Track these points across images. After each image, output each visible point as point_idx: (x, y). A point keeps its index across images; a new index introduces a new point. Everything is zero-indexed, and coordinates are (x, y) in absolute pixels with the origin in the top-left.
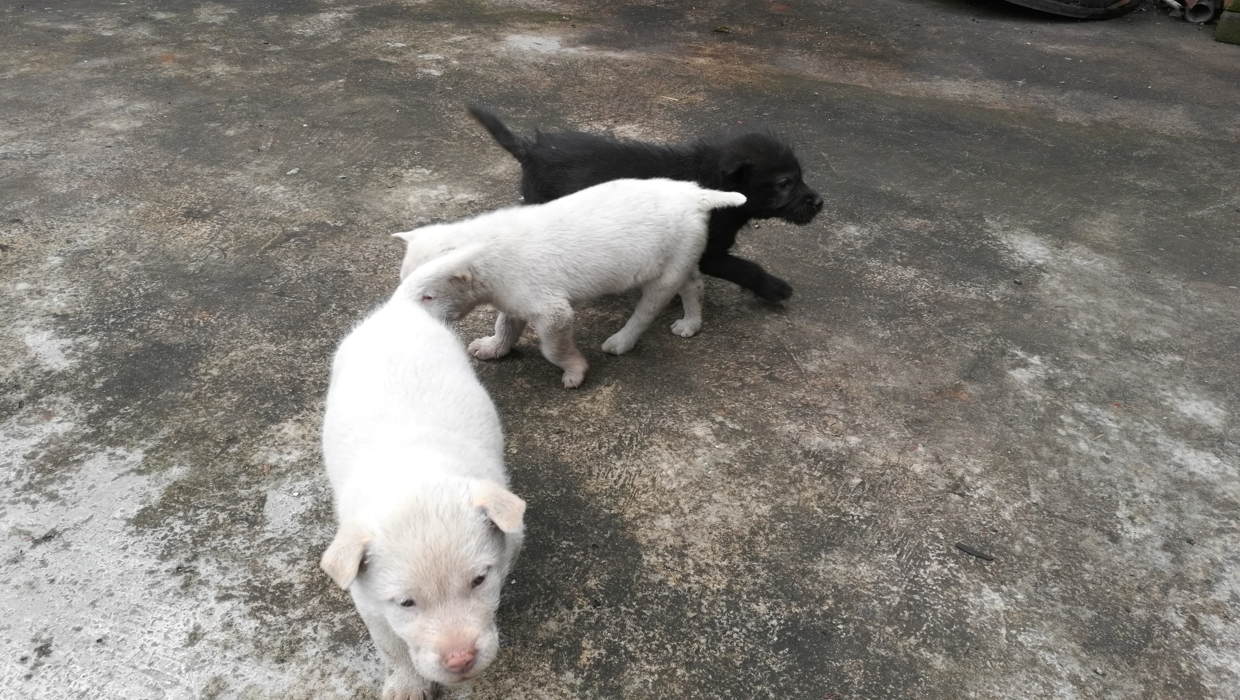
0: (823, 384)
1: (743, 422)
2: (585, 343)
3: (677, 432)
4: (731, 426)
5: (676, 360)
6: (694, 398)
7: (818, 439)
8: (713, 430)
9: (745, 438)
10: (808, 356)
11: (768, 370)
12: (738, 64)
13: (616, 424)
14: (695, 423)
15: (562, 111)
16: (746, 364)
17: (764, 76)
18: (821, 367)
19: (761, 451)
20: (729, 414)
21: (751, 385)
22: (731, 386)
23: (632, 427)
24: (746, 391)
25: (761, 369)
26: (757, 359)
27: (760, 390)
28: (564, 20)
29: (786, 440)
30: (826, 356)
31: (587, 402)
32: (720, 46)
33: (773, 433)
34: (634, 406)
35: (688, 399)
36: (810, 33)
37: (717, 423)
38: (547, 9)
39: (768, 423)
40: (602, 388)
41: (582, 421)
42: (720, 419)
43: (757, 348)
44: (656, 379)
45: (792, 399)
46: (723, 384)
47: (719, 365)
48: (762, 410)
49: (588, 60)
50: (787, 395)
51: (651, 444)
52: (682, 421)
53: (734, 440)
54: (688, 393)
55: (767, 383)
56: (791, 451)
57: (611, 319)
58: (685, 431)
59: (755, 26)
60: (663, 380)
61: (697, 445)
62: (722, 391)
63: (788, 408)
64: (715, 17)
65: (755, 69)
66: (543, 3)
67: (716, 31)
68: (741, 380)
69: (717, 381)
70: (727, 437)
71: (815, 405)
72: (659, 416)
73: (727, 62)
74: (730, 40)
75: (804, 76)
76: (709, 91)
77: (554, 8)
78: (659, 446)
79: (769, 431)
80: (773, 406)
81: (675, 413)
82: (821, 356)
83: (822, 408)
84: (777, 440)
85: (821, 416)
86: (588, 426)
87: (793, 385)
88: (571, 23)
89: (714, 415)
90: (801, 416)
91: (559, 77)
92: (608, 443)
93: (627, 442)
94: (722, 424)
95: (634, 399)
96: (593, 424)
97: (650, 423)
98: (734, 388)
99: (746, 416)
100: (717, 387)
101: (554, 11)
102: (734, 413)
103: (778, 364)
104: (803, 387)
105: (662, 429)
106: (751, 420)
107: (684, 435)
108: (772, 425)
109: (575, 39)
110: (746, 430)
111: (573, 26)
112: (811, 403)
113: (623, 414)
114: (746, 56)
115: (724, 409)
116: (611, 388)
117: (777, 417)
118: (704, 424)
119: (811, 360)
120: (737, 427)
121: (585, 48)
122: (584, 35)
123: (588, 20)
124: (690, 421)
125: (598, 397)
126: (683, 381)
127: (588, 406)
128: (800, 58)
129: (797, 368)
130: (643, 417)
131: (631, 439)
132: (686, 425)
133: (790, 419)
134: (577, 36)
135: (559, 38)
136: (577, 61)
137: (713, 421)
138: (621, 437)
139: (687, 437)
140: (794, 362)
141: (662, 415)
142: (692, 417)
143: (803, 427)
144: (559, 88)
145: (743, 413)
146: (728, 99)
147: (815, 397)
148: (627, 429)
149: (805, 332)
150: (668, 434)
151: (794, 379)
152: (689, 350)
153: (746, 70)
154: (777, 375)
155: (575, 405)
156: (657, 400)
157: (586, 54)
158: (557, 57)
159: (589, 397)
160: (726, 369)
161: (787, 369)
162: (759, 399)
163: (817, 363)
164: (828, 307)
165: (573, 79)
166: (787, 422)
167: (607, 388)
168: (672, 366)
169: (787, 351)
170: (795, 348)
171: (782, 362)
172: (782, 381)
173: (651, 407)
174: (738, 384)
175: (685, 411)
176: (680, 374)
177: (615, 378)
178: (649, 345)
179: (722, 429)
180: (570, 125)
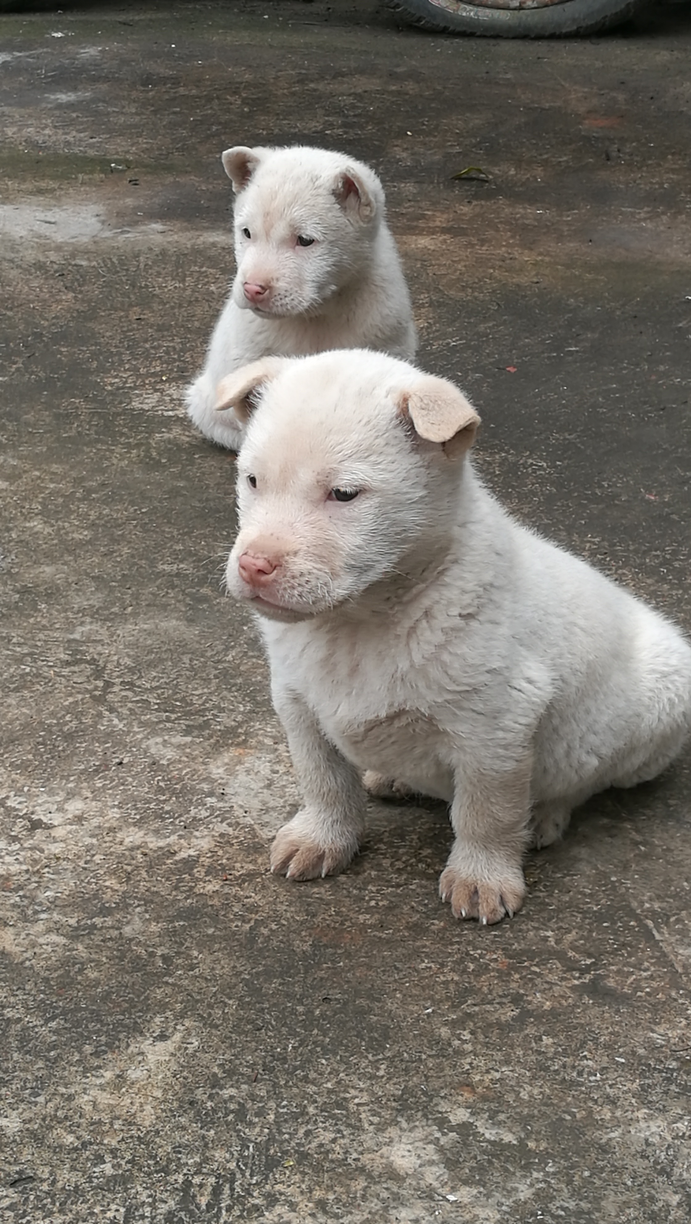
1: (524, 1121)
2: (109, 921)
3: (343, 1162)
4: (490, 1134)
5: (348, 955)
6: (391, 1060)
8: (441, 1150)
9: (527, 1168)
11: (587, 969)
12: (508, 245)
13: (177, 1149)
14: (392, 1132)
15: (95, 364)
16: (531, 955)
17: (568, 266)
19: (571, 1205)
20: (484, 1099)
21: (544, 1014)
22: (493, 1019)
23: (219, 1155)
24: (530, 1030)
25: (571, 966)
26: (558, 942)
27: (568, 1028)
28: (112, 171)
29: (640, 1164)
31: (102, 1088)
32: (466, 209)
33: (605, 1149)
34: (227, 1092)
35: (375, 1064)
36: (673, 171)
37: (452, 1129)
38: (76, 150)
39: (591, 1121)
40: (146, 1045)
41: (85, 1145)
42: (460, 1115)
43: (559, 910)
44: (293, 1012)
45: (653, 1047)
46: (469, 1016)
47: (461, 961)
48: (573, 1084)
49: (164, 253)
50: (639, 1037)
51: (272, 1200)
52: (358, 1128)
53: (497, 1176)
54: (376, 1046)
55: (586, 1007)
56: (653, 1199)
57: (183, 855)
58: (365, 1159)
59: (545, 163)
60: (309, 1012)
61: (396, 1197)
62: (466, 1035)
63: (642, 1075)
64: (457, 149)
65: (548, 254)
66: (69, 138)
67: (459, 178)
68: (517, 999)
69: (454, 1007)
70: (481, 1169)
72: (295, 1117)
73: (483, 242)
74: (490, 195)
75: (659, 263)
76: (440, 305)
77: (92, 146)
78: (293, 1207)
79: (592, 1143)
80: (604, 1070)
81: (339, 1106)
84: (615, 1169)
86: (99, 1159)
87: (655, 1008)
88: (130, 175)
89: (444, 1106)
90: (678, 1095)
91: (94, 291)
92: (153, 1205)
93: (203, 1201)
94: (465, 1129)
95: (231, 1073)
96: (114, 1152)
97: (271, 1139)
98: (499, 1025)
99: (530, 1104)
100: (453, 1025)
101: (91, 153)
102: (499, 1098)
103: (614, 953)
105: (303, 1156)
106: (544, 1115)
107: (362, 1170)
108: (601, 1125)
109: (136, 209)
110: (531, 1145)
111: (134, 182)
113: (198, 1118)
114: (525, 228)
115: (470, 1086)
116: (170, 1045)
117: (613, 1102)
118: (419, 1133)
120: (509, 1138)
121: (158, 226)
122: (156, 200)
123: (169, 169)
124: (380, 1128)
125: (134, 1074)
126: (362, 1013)
127: (105, 1099)
128: (648, 225)
129: (663, 960)
130: (251, 1124)
131: (217, 1191)
132: (368, 1139)
133: (649, 1104)
134: (141, 202)
135: (99, 208)
136: (137, 256)
137: (442, 1123)
138: (188, 1183)
139: (369, 1176)
140: (655, 945)
141: (304, 1113)
142: (386, 1114)
143: (683, 1126)
144: (90, 315)
145: (524, 1095)
146: (485, 319)
148: (206, 1160)
150: (318, 1169)
151: (656, 991)
152: (382, 926)
153: (527, 257)
154: (611, 983)
155: (70, 1098)
156: (291, 1073)
157: (159, 238)
158: (92, 248)
159: (108, 1075)
160: (477, 974)
161: (638, 966)
162: (565, 1053)
165: (126, 295)
166: (640, 1114)
167: (160, 1045)
168: (336, 972)
169: (637, 918)
170: (656, 906)
171: (624, 945)
172: (624, 999)
173: (275, 1093)
174: (509, 1013)
175: (365, 1098)
176: (357, 994)
177: (181, 1016)
178: (276, 917)
179: (465, 1144)
180: (111, 393)
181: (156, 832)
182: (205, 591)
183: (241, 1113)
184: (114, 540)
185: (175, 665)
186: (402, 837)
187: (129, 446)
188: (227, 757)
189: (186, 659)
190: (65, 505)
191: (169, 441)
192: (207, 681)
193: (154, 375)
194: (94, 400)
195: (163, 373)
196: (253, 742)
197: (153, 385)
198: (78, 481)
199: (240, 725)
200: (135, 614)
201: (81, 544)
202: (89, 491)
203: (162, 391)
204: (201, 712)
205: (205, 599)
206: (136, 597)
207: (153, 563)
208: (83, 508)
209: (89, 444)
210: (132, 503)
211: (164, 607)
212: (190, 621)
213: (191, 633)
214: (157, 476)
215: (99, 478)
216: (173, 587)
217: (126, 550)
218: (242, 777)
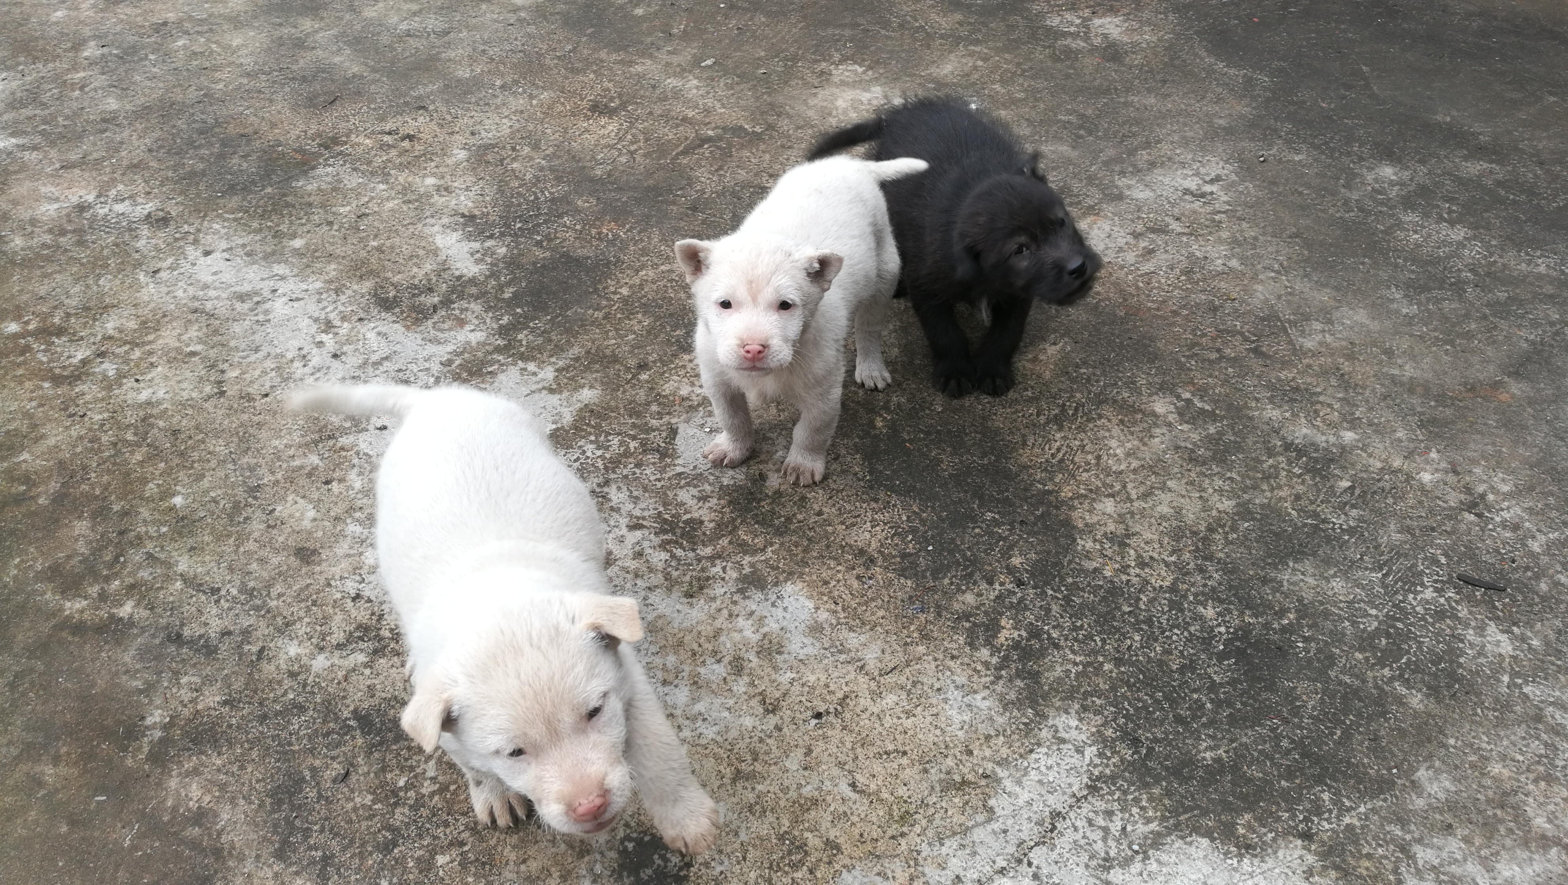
0: (1320, 366)
1: (1216, 402)
3: (1133, 406)
4: (1199, 405)
5: (1141, 320)
6: (1157, 368)
7: (1305, 431)
8: (1177, 408)
9: (1214, 421)
10: (1307, 329)
11: (1254, 342)
13: (1060, 390)
14: (1155, 397)
16: (1228, 332)
18: (1320, 343)
19: (1232, 438)
20: (1199, 390)
21: (1230, 358)
22: (1206, 357)
23: (1078, 395)
24: (1223, 365)
25: (1246, 339)
26: (1242, 327)
27: (1241, 366)
29: (1265, 427)
30: (1330, 330)
33: (1251, 419)
34: (1083, 371)
35: (1150, 369)
37: (1182, 400)
39: (1246, 406)
40: (1047, 346)
42: (1187, 395)
43: (1244, 313)
44: (1114, 341)
45: (1279, 380)
46: (1197, 355)
47: (1194, 330)
48: (1240, 390)
50: (1274, 374)
51: (1100, 417)
52: (1140, 394)
53: (1201, 422)
54: (1151, 361)
55: (1251, 358)
56: (1269, 442)
58: (1143, 406)
60: (1121, 343)
61: (1155, 424)
62: (1193, 363)
63: (1273, 391)
68: (1218, 350)
69: (1189, 350)
70: (1193, 418)
71: (1306, 390)
78: (1109, 420)
79: (1245, 415)
80: (1255, 386)
81: (1132, 383)
82: (1324, 331)
83: (1315, 394)
84: (1254, 427)
85: (1313, 404)
86: (1026, 390)
87: (1283, 363)
89: (1180, 390)
90: (1287, 402)
92: (1049, 411)
93: (1071, 412)
94: (1188, 401)
95: (1084, 363)
96: (1032, 387)
97: (1101, 393)
98: (1209, 360)
99: (1219, 395)
100: (1188, 357)
102: (1206, 391)
103: (1268, 336)
104: (1296, 366)
105: (1115, 401)
106: (1224, 401)
107: (1141, 411)
108: (1251, 408)
110: (1218, 412)
112: (1302, 386)
113: (1069, 379)
115: (1194, 384)
116: (1058, 347)
117: (1257, 400)
118: (1167, 400)
119: (1310, 335)
120: (1207, 407)
124: (1150, 395)
126: (1146, 346)
129: (1290, 342)
130: (1093, 385)
131: (1076, 409)
132: (1144, 399)
133: (1274, 403)
137: (1178, 397)
138: (1064, 405)
139: (1144, 413)
140: (1288, 335)
141: (1116, 384)
142: (1154, 390)
143: (1287, 415)
145: (1217, 391)
147: (1309, 380)
148: (1072, 396)
149: (1306, 299)
150: (1121, 407)
151: (1285, 356)
152: (1158, 309)
154: (1264, 349)
160: (1202, 336)
161: (1278, 344)
162: (1238, 376)
163: (1317, 339)
164: (1340, 271)
166: (1269, 407)
167: (1053, 347)
168: (1136, 327)
169: (1281, 321)
170: (1292, 317)
171: (1273, 333)
172: (1269, 357)
173: (1104, 374)
174: (1214, 356)
175: (1144, 382)
176: (1144, 338)
177: (1063, 336)
178: (1109, 299)
179: (1188, 407)
180: (1036, 15)
182: (1082, 132)
183: (1088, 380)
184: (1036, 100)
185: (1065, 170)
186: (1172, 269)
187: (1044, 47)
188: (1089, 220)
189: (1071, 167)
190: (1012, 78)
191: (1065, 46)
192: (1081, 180)
193: (1058, 6)
194: (1027, 18)
195: (1063, 5)
196: (1102, 214)
197: (1058, 11)
198: (1019, 65)
199: (1096, 204)
200: (1046, 141)
201: (1020, 100)
202: (1024, 71)
203: (1062, 16)
204: (1077, 196)
205: (1081, 137)
206: (1047, 132)
207: (1055, 115)
208: (1021, 80)
209: (1023, 44)
210: (1046, 80)
211: (1061, 139)
212: (1074, 148)
213: (1074, 154)
214: (1059, 66)
215: (1029, 64)
216: (1066, 128)
217: (1042, 106)
218: (1096, 231)
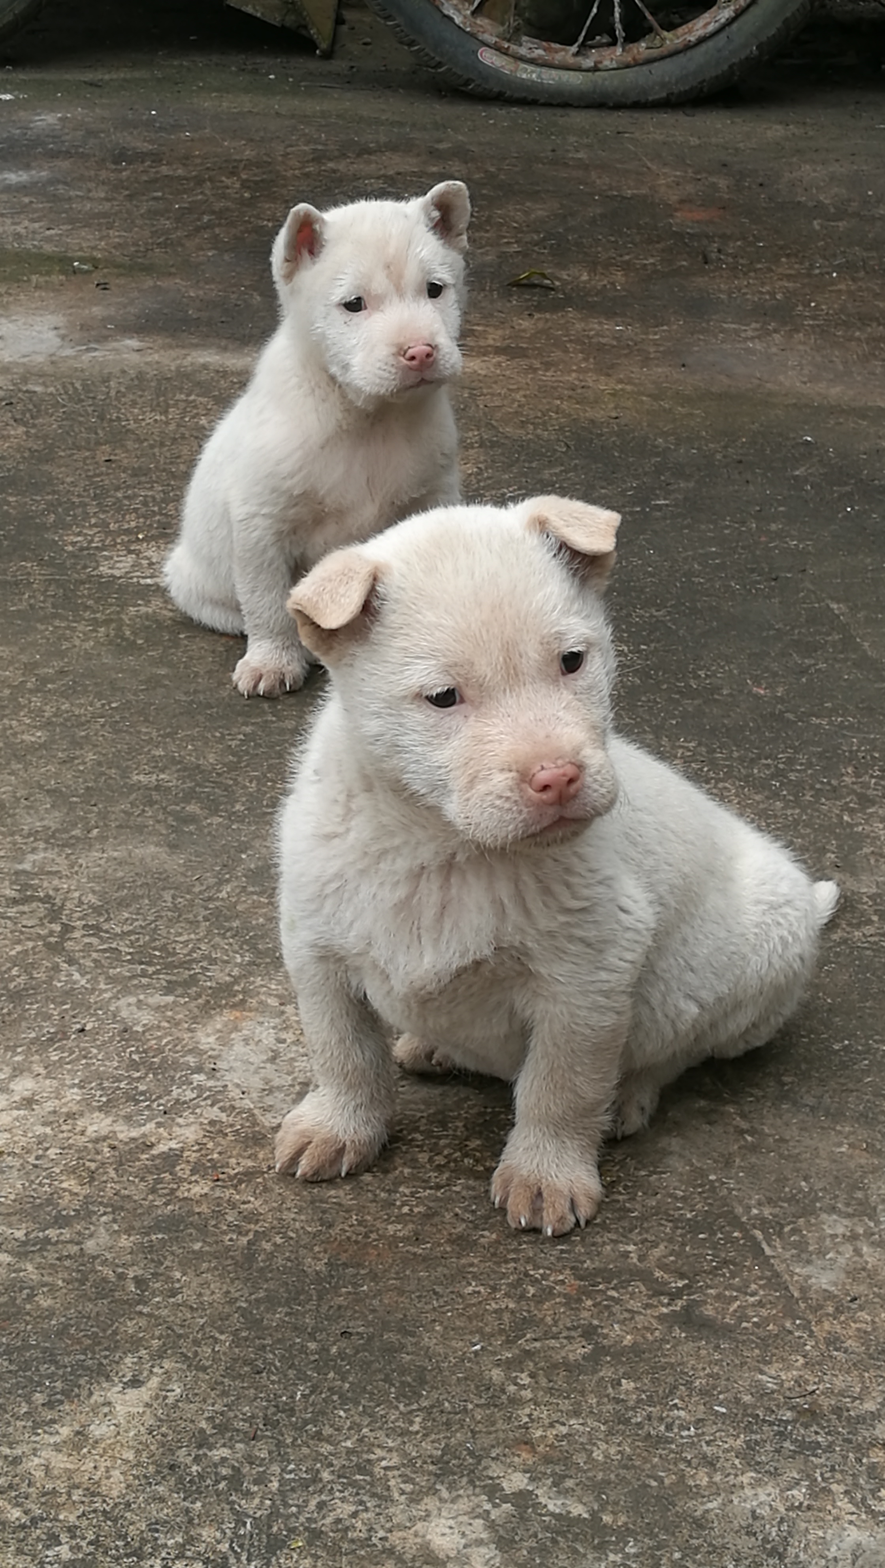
0: (863, 1336)
1: (598, 1488)
2: (67, 1234)
3: (366, 1542)
4: (554, 1506)
5: (374, 1277)
6: (428, 1411)
7: (853, 1535)
8: (491, 1526)
9: (602, 1548)
10: (811, 1237)
11: (677, 1294)
12: (580, 370)
13: (153, 1526)
14: (430, 1503)
15: (52, 517)
16: (607, 1275)
17: (655, 397)
18: (854, 1273)
20: (547, 1460)
21: (623, 1352)
22: (558, 1358)
23: (208, 1533)
24: (606, 1373)
25: (658, 1290)
26: (641, 1258)
27: (655, 1369)
28: (75, 271)
30: (869, 1234)
31: (57, 1448)
32: (526, 324)
33: (700, 1524)
34: (218, 1453)
35: (408, 1417)
36: (789, 277)
37: (505, 1499)
38: (29, 245)
39: (683, 1489)
41: (34, 1521)
42: (516, 1482)
43: (643, 1218)
44: (303, 1350)
45: (762, 1393)
46: (528, 1354)
47: (518, 1283)
48: (661, 1440)
49: (141, 376)
50: (743, 1380)
52: (385, 1499)
54: (409, 1393)
55: (678, 1342)
57: (162, 1148)
58: (395, 1538)
59: (627, 267)
60: (324, 1350)
62: (525, 1379)
63: (748, 1429)
64: (515, 248)
65: (630, 382)
66: (19, 229)
67: (518, 284)
68: (589, 1333)
69: (509, 1342)
71: (838, 1411)
72: (305, 1485)
73: (547, 366)
74: (557, 306)
75: (770, 394)
76: (494, 445)
77: (49, 239)
79: (684, 1516)
80: (699, 1423)
81: (361, 1470)
82: (853, 1237)
83: (861, 1419)
84: (714, 1550)
85: (861, 1450)
87: (764, 1343)
88: (97, 277)
89: (495, 1470)
90: (794, 1455)
91: (51, 424)
94: (522, 1499)
97: (274, 1514)
98: (567, 1365)
99: (606, 1466)
100: (508, 1365)
101: (48, 248)
102: (566, 1459)
103: (713, 1272)
104: (798, 1347)
105: (315, 1535)
106: (622, 1481)
107: (391, 1552)
108: (695, 1493)
109: (105, 320)
110: (607, 1518)
111: (103, 286)
112: (826, 1403)
113: (181, 1486)
114: (601, 348)
115: (529, 1444)
117: (711, 1463)
118: (463, 1505)
119: (822, 1253)
120: (578, 1510)
121: (134, 343)
122: (132, 310)
123: (148, 269)
124: (414, 1499)
125: (99, 1430)
126: (392, 1350)
127: (61, 1462)
128: (758, 346)
129: (775, 1281)
130: (248, 1494)
132: (398, 1512)
133: (757, 1466)
134: (112, 311)
135: (58, 320)
136: (106, 380)
137: (493, 1491)
139: (400, 1560)
140: (766, 1262)
141: (316, 1479)
142: (422, 1480)
143: (799, 1494)
144: (47, 456)
145: (599, 1456)
146: (551, 464)
147: (839, 1383)
148: (191, 1540)
149: (796, 1158)
150: (334, 1551)
151: (766, 1321)
152: (417, 1239)
153: (604, 385)
154: (709, 1311)
155: (16, 1461)
156: (300, 1428)
157: (135, 358)
158: (49, 369)
159: (65, 1431)
160: (539, 1300)
161: (743, 1290)
162: (650, 1402)
163: (842, 1261)
164: (867, 1072)
165: (92, 430)
166: (745, 1479)
168: (358, 1298)
169: (742, 1227)
170: (767, 1212)
171: (726, 1262)
172: (727, 1331)
173: (280, 1454)
174: (579, 1350)
175: (395, 1460)
176: (385, 1326)
178: (282, 1228)
179: (523, 1519)
180: (72, 555)
181: (128, 1118)
182: (193, 808)
183: (236, 1480)
184: (76, 743)
185: (153, 904)
186: (443, 1125)
187: (96, 623)
189: (167, 896)
190: (13, 698)
191: (147, 616)
192: (195, 924)
193: (128, 532)
194: (51, 563)
195: (139, 529)
196: (253, 1002)
197: (126, 545)
198: (30, 668)
199: (236, 980)
200: (102, 838)
201: (34, 748)
202: (44, 680)
203: (138, 553)
204: (186, 964)
205: (192, 819)
206: (103, 816)
207: (125, 773)
208: (36, 701)
209: (43, 620)
210: (99, 695)
211: (140, 829)
212: (173, 847)
213: (174, 863)
214: (131, 660)
215: (57, 664)
216: (151, 803)
217: (91, 756)
218: (239, 1048)
